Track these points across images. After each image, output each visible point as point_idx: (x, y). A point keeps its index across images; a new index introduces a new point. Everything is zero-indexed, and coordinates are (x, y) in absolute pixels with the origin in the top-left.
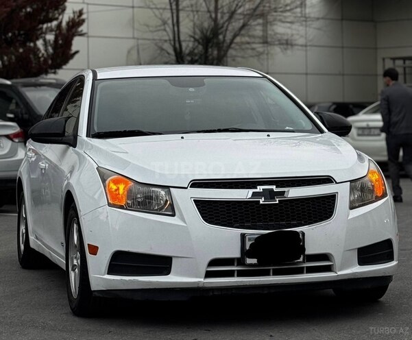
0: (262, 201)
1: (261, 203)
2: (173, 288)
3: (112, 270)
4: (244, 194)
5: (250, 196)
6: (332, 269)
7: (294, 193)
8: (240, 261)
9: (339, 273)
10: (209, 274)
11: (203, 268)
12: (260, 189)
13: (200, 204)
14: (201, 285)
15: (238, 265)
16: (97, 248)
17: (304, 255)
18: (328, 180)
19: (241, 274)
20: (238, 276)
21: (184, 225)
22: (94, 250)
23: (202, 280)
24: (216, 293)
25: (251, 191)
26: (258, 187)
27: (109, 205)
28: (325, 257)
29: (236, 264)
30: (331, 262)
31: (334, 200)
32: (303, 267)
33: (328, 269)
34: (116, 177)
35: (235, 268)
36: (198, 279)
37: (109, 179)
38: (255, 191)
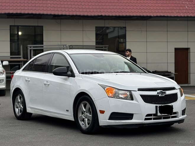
1: (160, 96)
2: (133, 124)
3: (110, 119)
5: (156, 94)
6: (177, 117)
7: (168, 92)
9: (180, 118)
10: (146, 119)
11: (144, 117)
12: (159, 91)
14: (143, 123)
15: (154, 116)
16: (104, 111)
17: (172, 112)
19: (154, 119)
20: (153, 119)
21: (138, 103)
23: (144, 121)
24: (146, 125)
26: (158, 91)
27: (108, 97)
29: (153, 115)
30: (177, 114)
31: (177, 95)
32: (170, 116)
33: (175, 117)
34: (108, 87)
35: (152, 117)
36: (142, 121)
37: (106, 88)
38: (157, 92)
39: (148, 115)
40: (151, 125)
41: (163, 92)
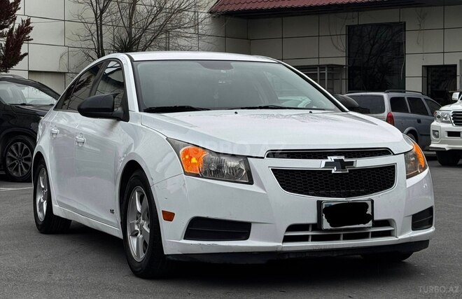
0: (334, 171)
1: (333, 172)
2: (251, 252)
3: (188, 235)
4: (318, 164)
5: (323, 165)
6: (392, 234)
7: (361, 163)
8: (316, 227)
9: (400, 237)
10: (286, 239)
11: (282, 233)
12: (331, 159)
13: (278, 173)
14: (279, 249)
15: (313, 230)
16: (174, 214)
17: (373, 221)
18: (386, 152)
19: (315, 238)
20: (312, 240)
21: (264, 192)
22: (169, 216)
23: (281, 244)
24: (291, 257)
25: (324, 162)
26: (329, 157)
27: (186, 173)
28: (386, 223)
29: (310, 229)
30: (392, 227)
31: (394, 170)
32: (369, 232)
33: (388, 234)
34: (190, 147)
35: (309, 233)
36: (276, 244)
37: (182, 150)
38: (327, 161)
39: (292, 228)
40: (307, 255)
41: (346, 160)
